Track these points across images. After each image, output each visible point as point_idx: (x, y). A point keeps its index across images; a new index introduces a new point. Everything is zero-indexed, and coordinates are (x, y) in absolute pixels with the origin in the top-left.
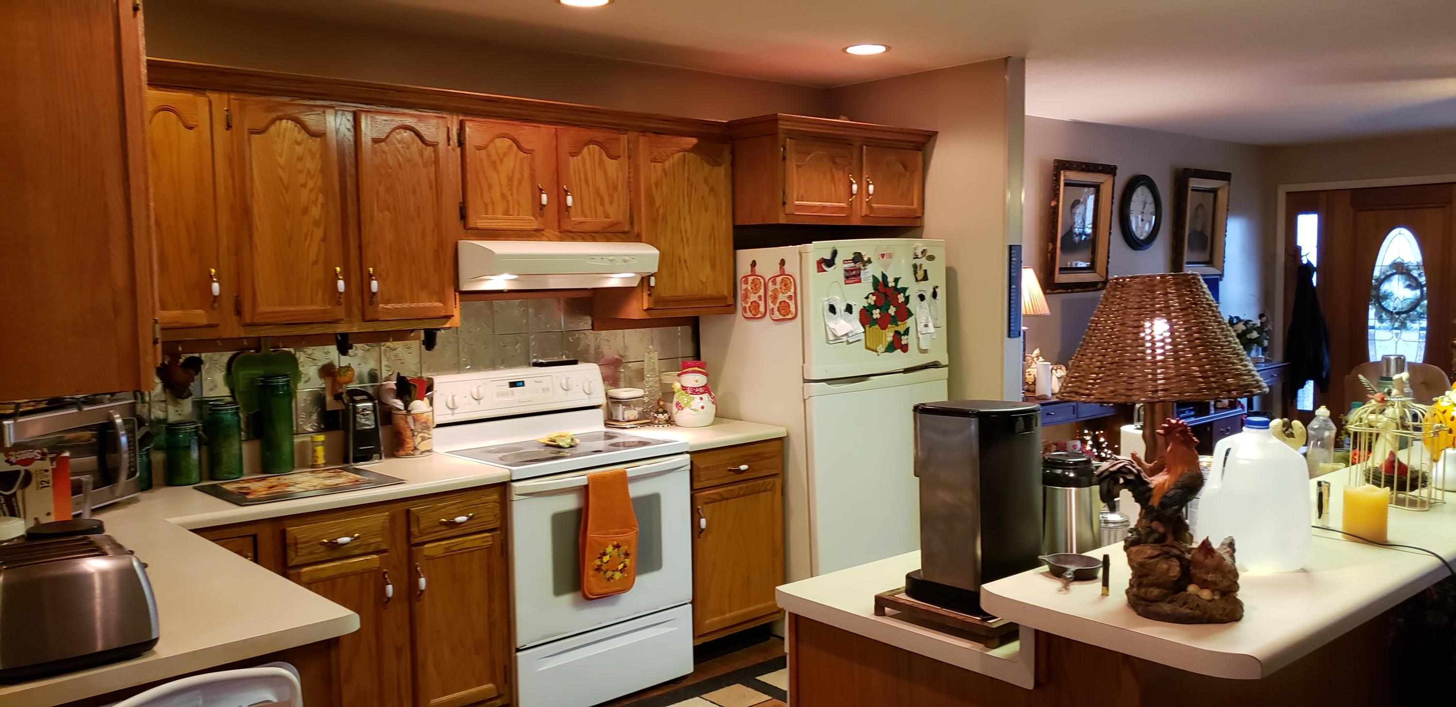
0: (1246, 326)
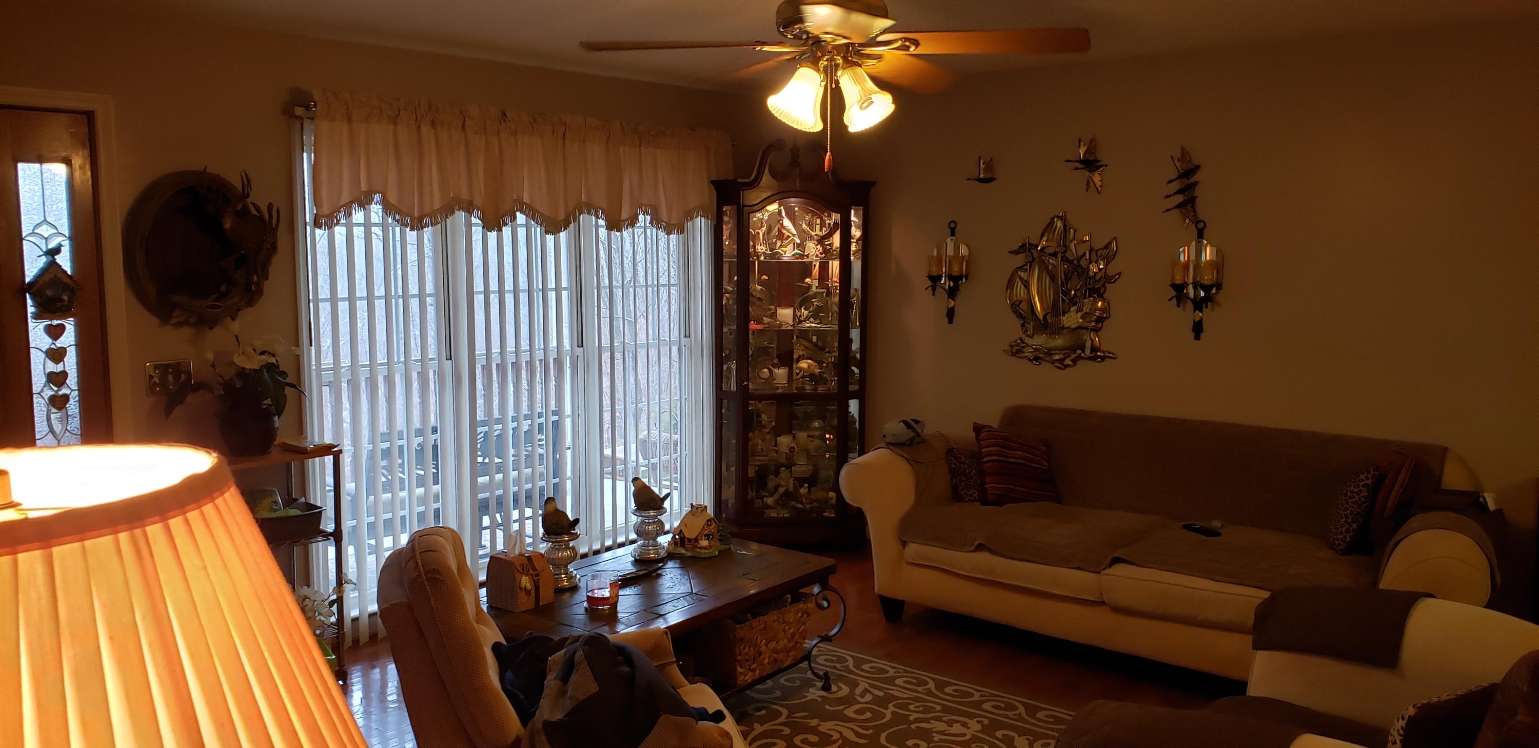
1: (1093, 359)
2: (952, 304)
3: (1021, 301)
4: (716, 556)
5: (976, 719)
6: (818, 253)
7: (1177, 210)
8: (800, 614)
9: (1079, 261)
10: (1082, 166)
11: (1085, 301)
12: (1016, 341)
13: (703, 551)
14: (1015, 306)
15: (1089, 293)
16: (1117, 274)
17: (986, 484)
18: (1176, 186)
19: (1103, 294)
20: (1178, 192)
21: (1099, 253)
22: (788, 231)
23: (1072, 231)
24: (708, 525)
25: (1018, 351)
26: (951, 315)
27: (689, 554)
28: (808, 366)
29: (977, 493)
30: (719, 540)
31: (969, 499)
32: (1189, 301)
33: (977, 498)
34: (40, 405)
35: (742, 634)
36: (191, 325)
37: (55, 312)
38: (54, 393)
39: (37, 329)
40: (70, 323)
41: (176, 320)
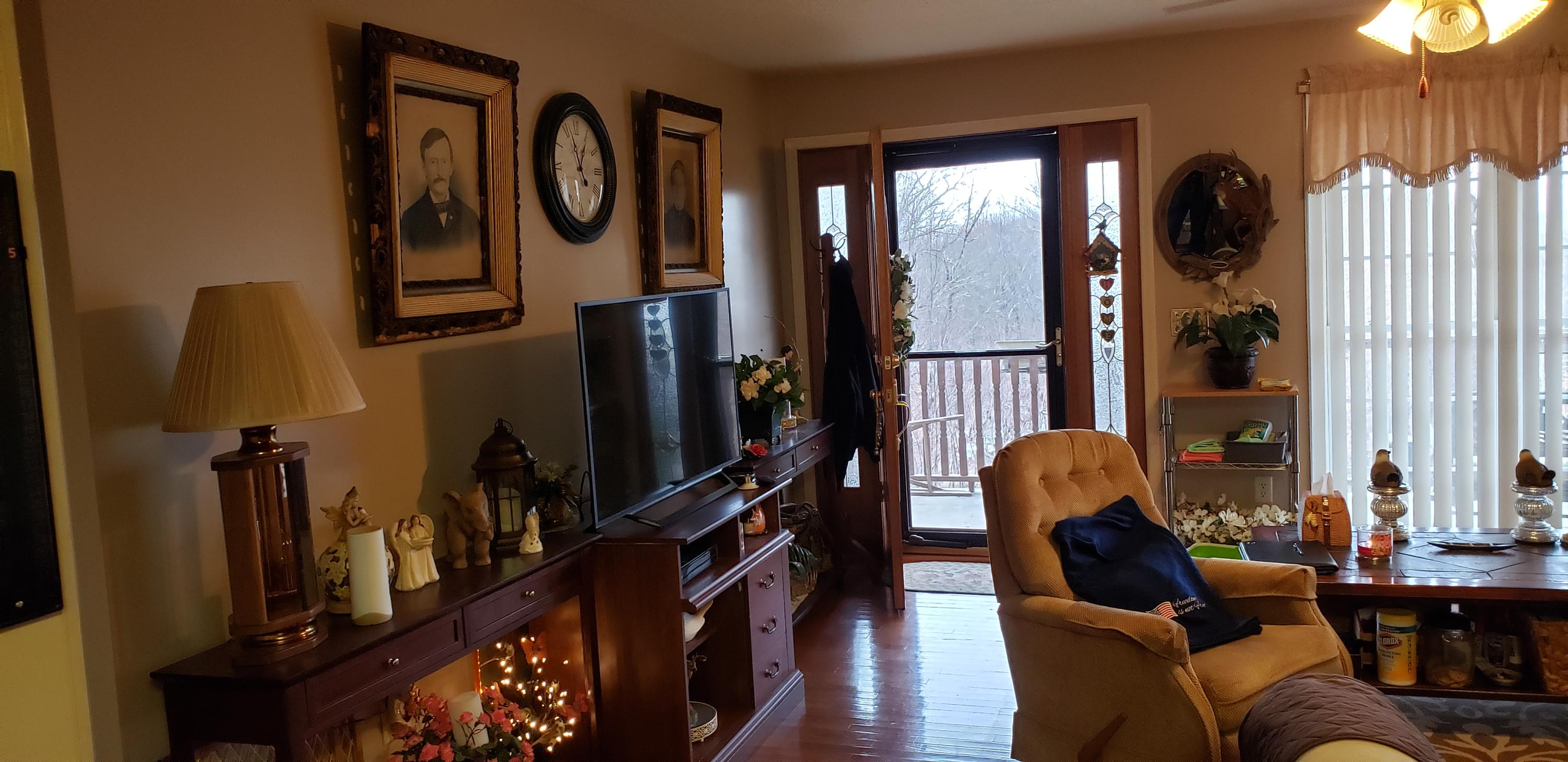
0: (771, 372)
34: (1096, 336)
35: (1545, 633)
36: (1203, 279)
37: (1102, 270)
38: (1105, 329)
39: (1095, 282)
40: (1118, 278)
41: (1189, 276)
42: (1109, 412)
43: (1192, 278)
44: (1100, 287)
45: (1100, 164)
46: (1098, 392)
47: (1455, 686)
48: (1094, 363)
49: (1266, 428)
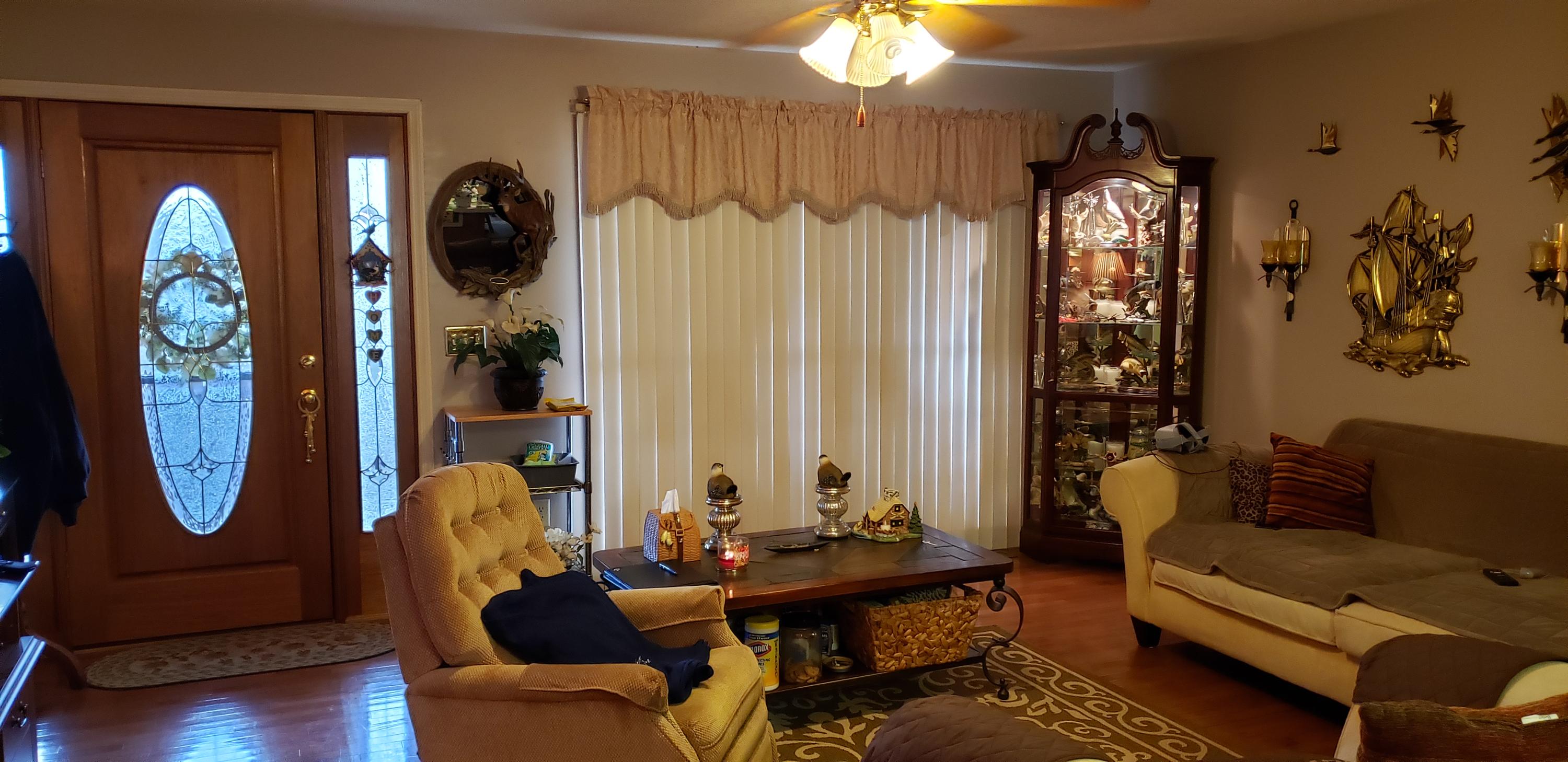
1: (1441, 364)
2: (1291, 297)
3: (1364, 295)
4: (896, 542)
5: (1136, 753)
6: (1144, 239)
7: (1548, 177)
8: (959, 610)
9: (1428, 246)
10: (1435, 129)
11: (1433, 293)
12: (1356, 342)
13: (881, 535)
14: (1357, 299)
15: (1439, 282)
16: (1471, 260)
17: (1268, 503)
18: (1546, 146)
19: (1454, 285)
20: (1549, 154)
21: (1451, 235)
22: (1113, 215)
23: (1421, 208)
24: (896, 511)
25: (1359, 354)
26: (1290, 310)
27: (869, 537)
28: (1130, 365)
29: (1257, 513)
30: (909, 528)
31: (1246, 519)
32: (1558, 294)
33: (1256, 519)
34: (361, 357)
35: (878, 618)
36: (481, 296)
37: (370, 281)
38: (372, 347)
39: (360, 294)
40: (386, 292)
41: (468, 291)
42: (376, 442)
43: (469, 294)
44: (366, 300)
45: (363, 160)
46: (363, 420)
47: (811, 681)
48: (359, 387)
49: (550, 449)
